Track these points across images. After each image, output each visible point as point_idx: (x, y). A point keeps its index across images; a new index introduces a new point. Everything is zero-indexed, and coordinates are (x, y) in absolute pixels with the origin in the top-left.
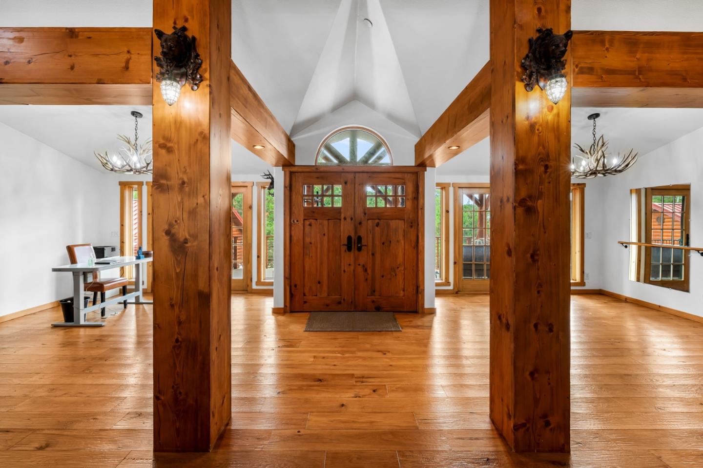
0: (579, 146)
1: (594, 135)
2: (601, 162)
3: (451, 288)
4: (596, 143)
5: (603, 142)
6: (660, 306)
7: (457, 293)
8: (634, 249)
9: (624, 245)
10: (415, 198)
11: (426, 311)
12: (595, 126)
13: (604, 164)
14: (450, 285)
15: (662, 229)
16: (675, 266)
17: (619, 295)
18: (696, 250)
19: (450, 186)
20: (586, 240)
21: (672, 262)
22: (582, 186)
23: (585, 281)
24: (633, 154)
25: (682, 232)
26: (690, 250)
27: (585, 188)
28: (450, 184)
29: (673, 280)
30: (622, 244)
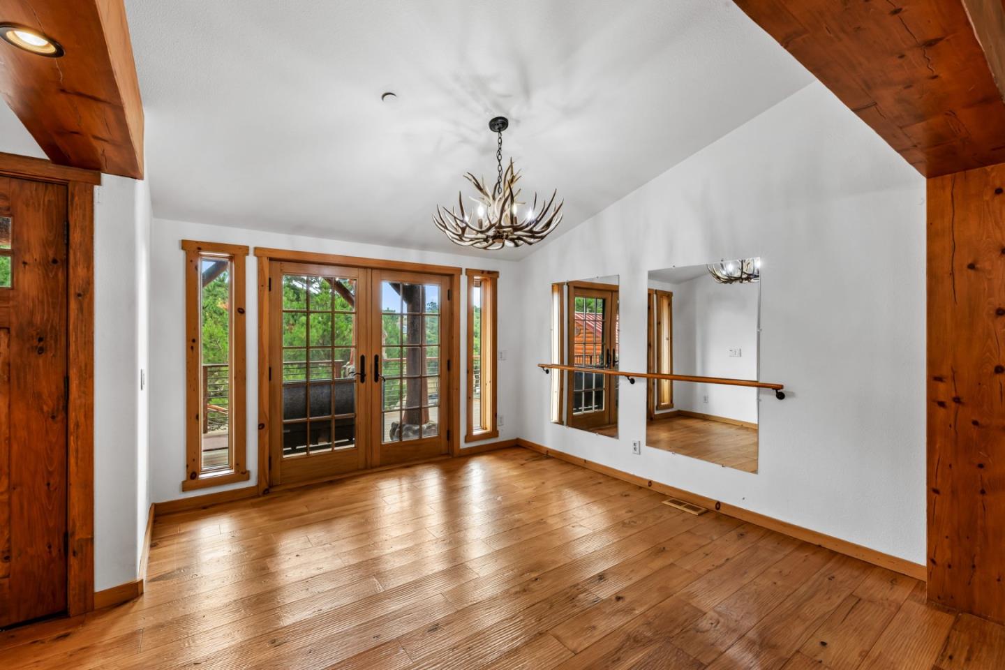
0: (474, 178)
1: (499, 161)
2: (507, 212)
3: (252, 483)
4: (503, 177)
5: (512, 173)
6: (585, 461)
7: (266, 492)
8: (556, 372)
9: (545, 369)
10: (55, 261)
11: (98, 603)
12: (500, 144)
13: (512, 216)
14: (248, 478)
15: (585, 344)
16: (596, 393)
17: (540, 446)
18: (626, 376)
19: (248, 254)
20: (499, 362)
21: (594, 387)
22: (494, 276)
23: (499, 428)
24: (556, 203)
25: (603, 346)
26: (619, 375)
27: (498, 280)
28: (247, 248)
29: (595, 412)
30: (543, 367)
